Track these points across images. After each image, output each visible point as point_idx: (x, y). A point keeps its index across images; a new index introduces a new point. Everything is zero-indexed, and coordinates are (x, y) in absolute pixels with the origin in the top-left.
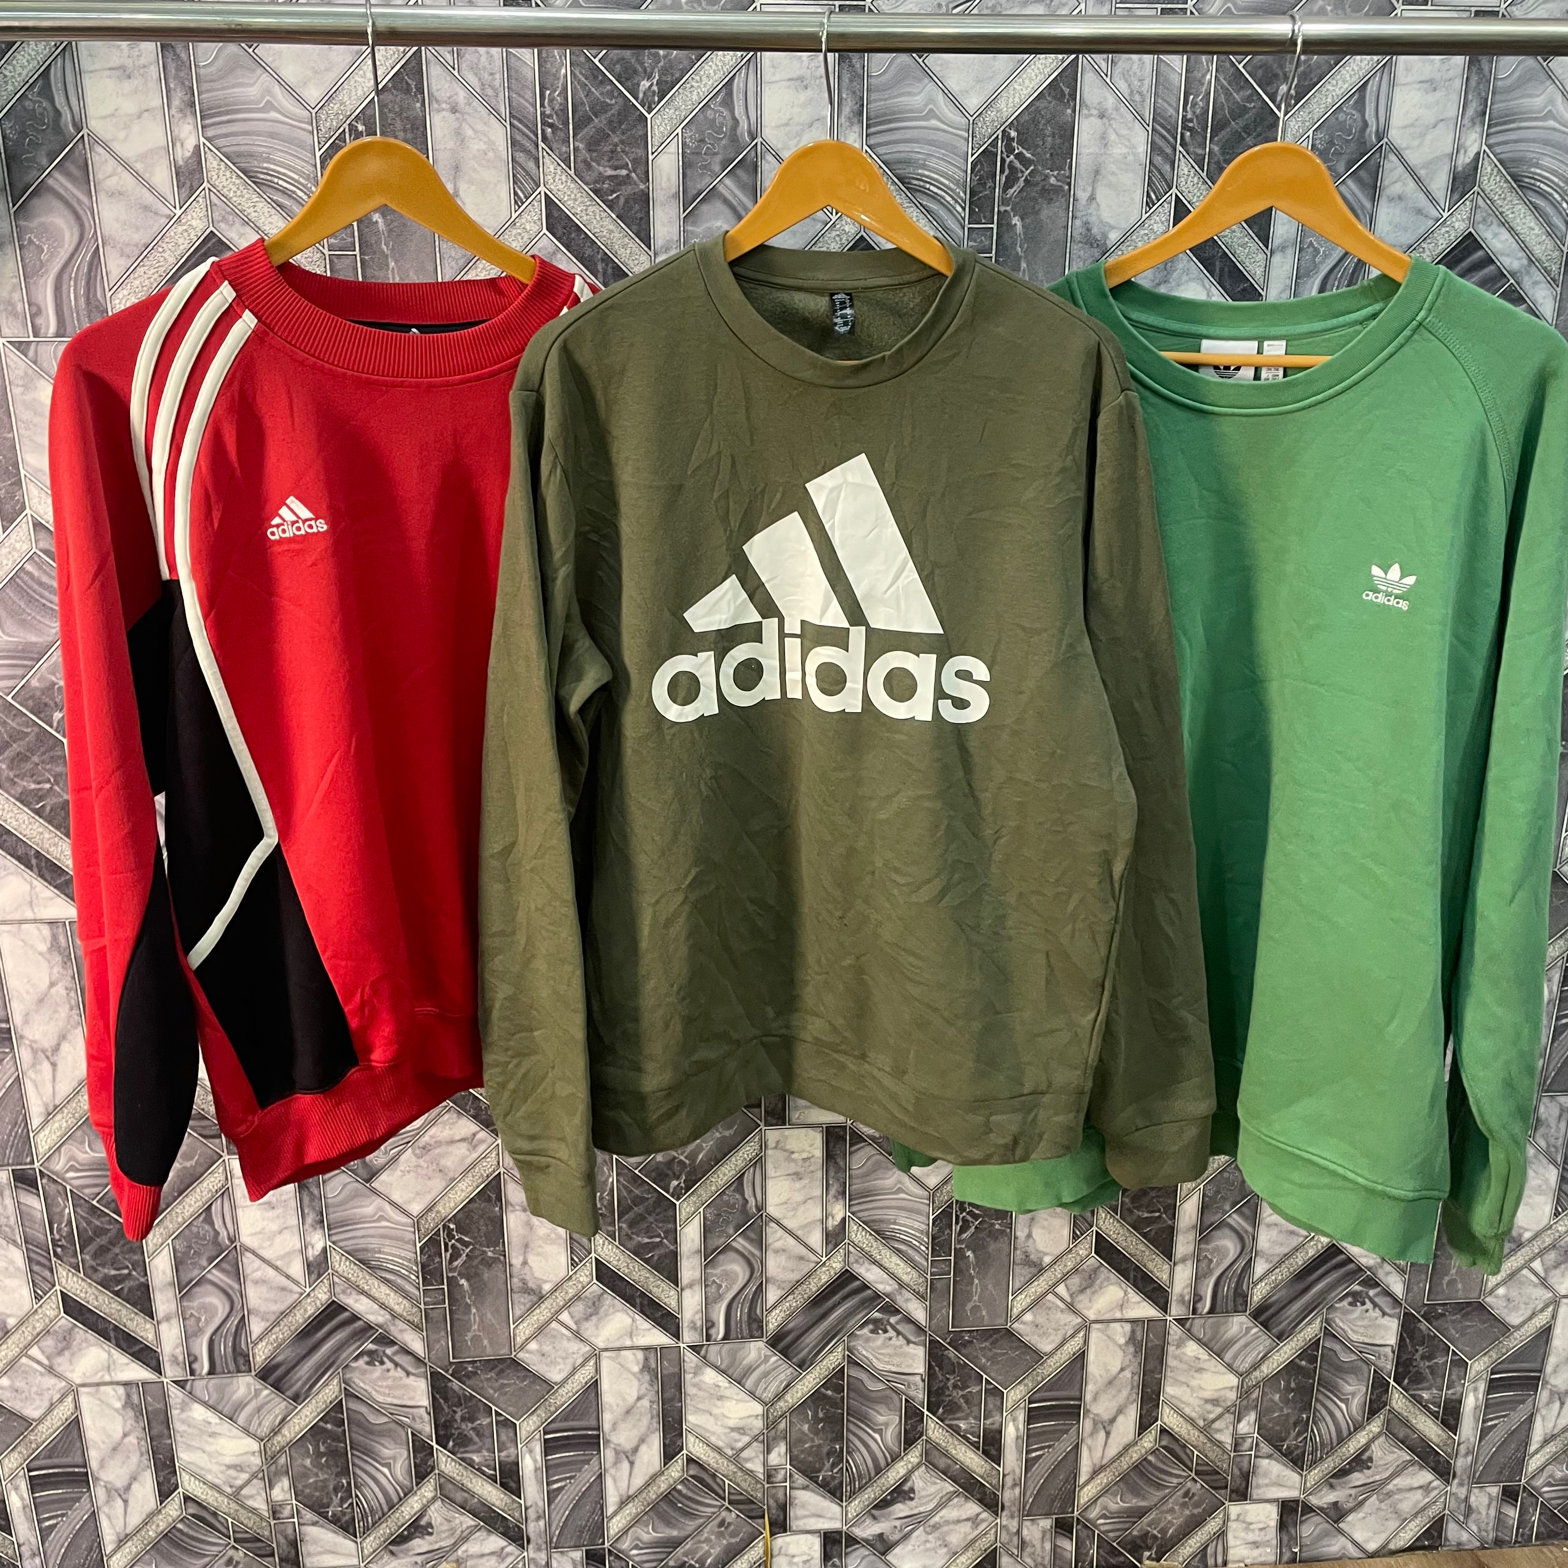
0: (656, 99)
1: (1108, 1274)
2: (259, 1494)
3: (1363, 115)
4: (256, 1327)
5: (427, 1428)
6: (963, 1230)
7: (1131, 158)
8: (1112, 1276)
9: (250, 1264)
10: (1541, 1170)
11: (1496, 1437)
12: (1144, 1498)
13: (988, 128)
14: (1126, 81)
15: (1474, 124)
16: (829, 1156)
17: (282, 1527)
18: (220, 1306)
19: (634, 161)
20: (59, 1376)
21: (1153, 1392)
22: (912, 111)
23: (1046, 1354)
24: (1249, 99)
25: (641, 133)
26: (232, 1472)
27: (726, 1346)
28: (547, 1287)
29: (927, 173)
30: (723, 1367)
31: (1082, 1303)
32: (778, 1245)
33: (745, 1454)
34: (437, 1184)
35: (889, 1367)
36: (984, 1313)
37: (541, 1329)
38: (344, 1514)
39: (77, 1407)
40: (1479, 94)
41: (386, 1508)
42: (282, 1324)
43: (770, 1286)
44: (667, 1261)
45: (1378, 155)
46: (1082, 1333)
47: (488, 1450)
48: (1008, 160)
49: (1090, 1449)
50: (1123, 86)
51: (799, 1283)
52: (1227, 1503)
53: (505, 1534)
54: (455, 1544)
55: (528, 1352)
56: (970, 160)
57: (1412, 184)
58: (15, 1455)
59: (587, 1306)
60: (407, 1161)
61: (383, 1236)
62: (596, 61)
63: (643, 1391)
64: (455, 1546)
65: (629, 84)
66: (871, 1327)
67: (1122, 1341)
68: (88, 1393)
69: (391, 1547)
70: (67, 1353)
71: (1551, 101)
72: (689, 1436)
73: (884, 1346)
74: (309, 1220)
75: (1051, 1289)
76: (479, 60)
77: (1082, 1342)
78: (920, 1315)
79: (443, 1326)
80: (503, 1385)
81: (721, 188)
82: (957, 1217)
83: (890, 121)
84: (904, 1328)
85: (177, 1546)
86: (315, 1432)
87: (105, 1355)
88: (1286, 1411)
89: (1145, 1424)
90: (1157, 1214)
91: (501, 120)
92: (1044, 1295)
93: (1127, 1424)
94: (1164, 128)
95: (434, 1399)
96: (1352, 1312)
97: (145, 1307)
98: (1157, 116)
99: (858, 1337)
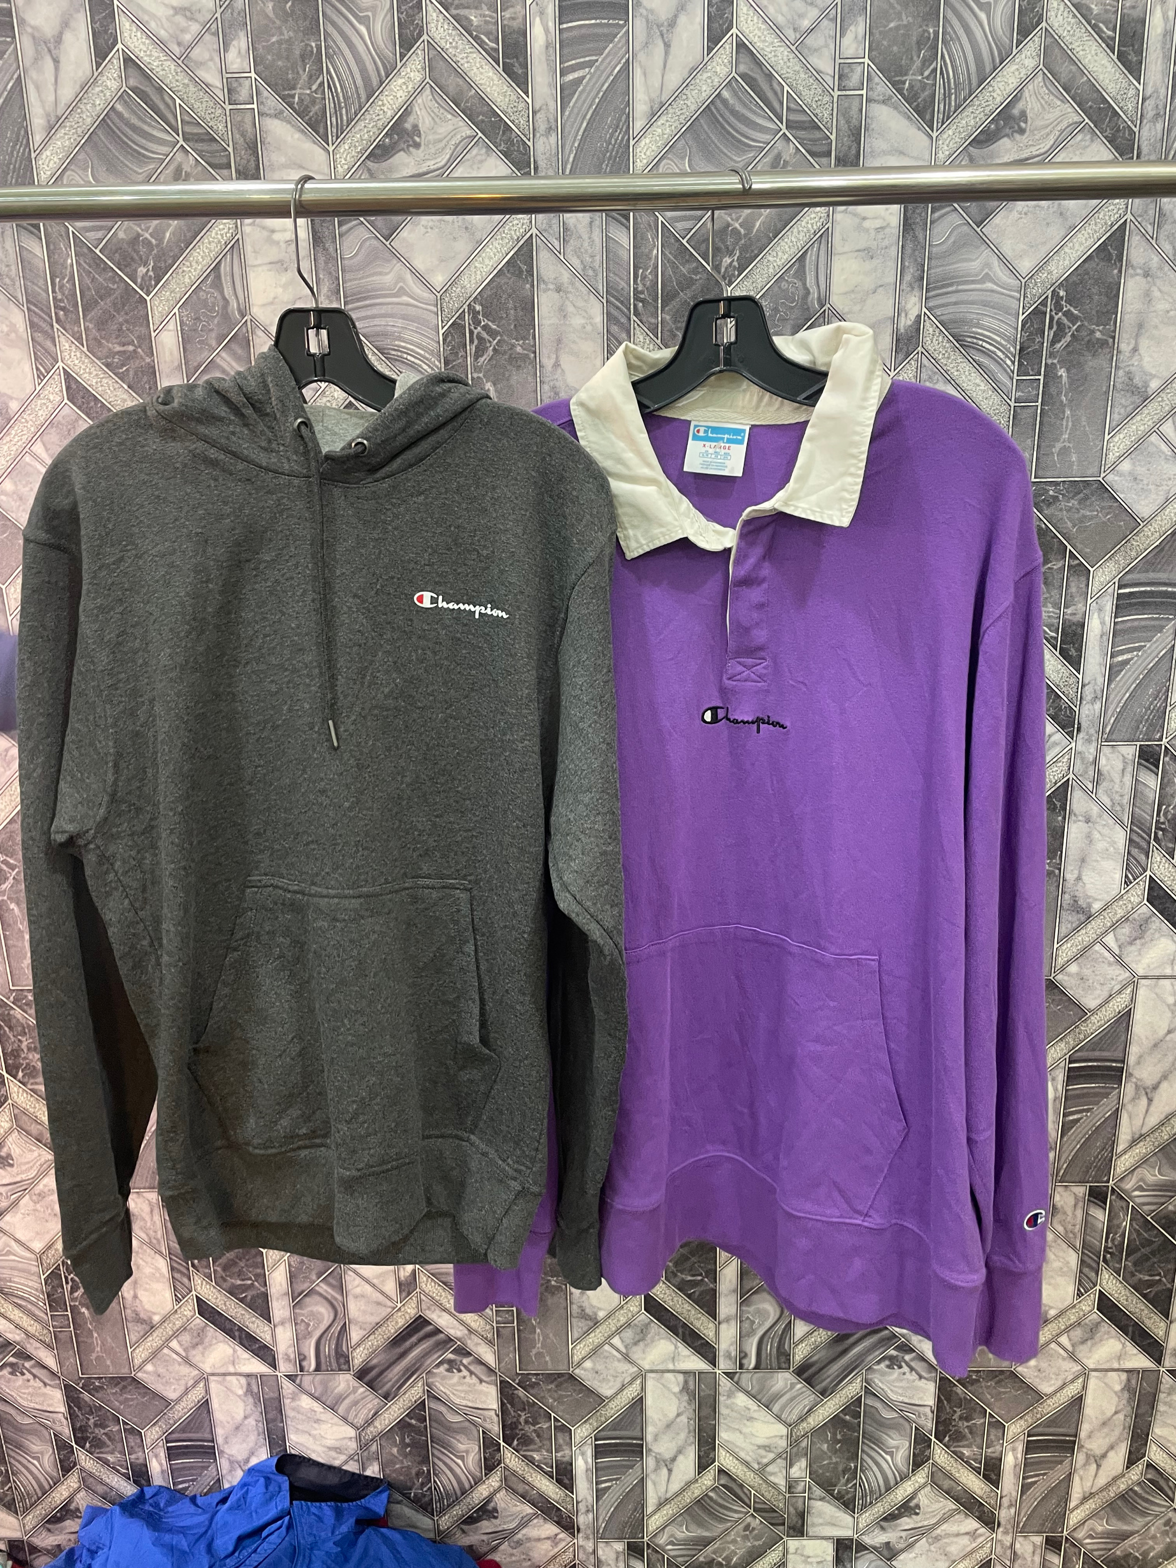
0: (153, 283)
1: (658, 1329)
3: (804, 284)
5: (66, 1431)
7: (589, 328)
8: (663, 1332)
10: (1061, 1254)
11: (1037, 1493)
12: (707, 1530)
13: (455, 303)
14: (578, 255)
15: (913, 288)
19: (139, 337)
21: (709, 1436)
22: (383, 289)
23: (607, 1398)
24: (695, 271)
25: (142, 313)
27: (318, 1377)
28: (156, 1319)
29: (403, 344)
30: (316, 1395)
31: (636, 1353)
32: (358, 1291)
35: (465, 1403)
36: (547, 1359)
37: (155, 1354)
40: (916, 258)
41: (40, 1494)
43: (352, 1327)
44: (260, 1301)
46: (638, 1382)
47: (120, 1453)
48: (476, 332)
49: (654, 1484)
50: (576, 262)
51: (378, 1325)
52: (785, 1539)
55: (146, 1372)
56: (441, 332)
59: (193, 1337)
60: (25, 1205)
61: (12, 1268)
62: (97, 251)
63: (248, 1411)
65: (128, 270)
66: (446, 1366)
67: (676, 1390)
71: (987, 265)
73: (460, 1383)
75: (607, 1340)
77: (639, 1388)
78: (490, 1358)
79: (70, 1346)
80: (126, 1399)
81: (218, 360)
83: (365, 298)
84: (477, 1369)
88: (834, 1460)
89: (703, 1464)
90: (699, 1278)
91: (18, 305)
92: (601, 1345)
93: (687, 1464)
94: (617, 299)
95: (70, 1407)
96: (890, 1374)
98: (611, 290)
99: (435, 1374)
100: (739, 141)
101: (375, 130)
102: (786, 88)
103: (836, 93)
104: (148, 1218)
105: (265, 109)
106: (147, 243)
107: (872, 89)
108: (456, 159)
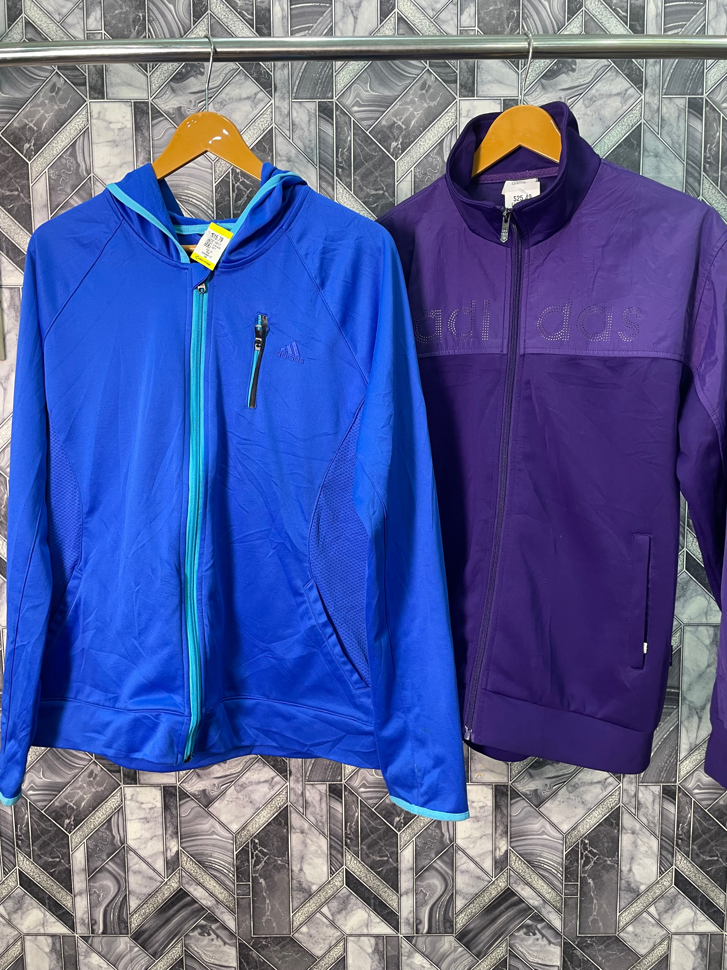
0: (400, 152)
1: (683, 900)
4: (133, 903)
6: (586, 864)
7: (674, 179)
8: (687, 902)
9: (132, 860)
14: (670, 137)
16: (497, 806)
18: (112, 887)
19: (387, 186)
20: (14, 927)
23: (642, 956)
25: (391, 170)
27: (429, 938)
28: (314, 888)
30: (426, 953)
31: (666, 920)
32: (463, 867)
34: (249, 811)
35: (536, 960)
36: (600, 924)
37: (309, 918)
39: (23, 949)
42: (149, 902)
43: (458, 896)
44: (392, 874)
46: (666, 942)
50: (668, 140)
51: (477, 896)
55: (301, 933)
59: (339, 903)
60: (231, 794)
61: (213, 845)
62: (367, 132)
63: (374, 967)
65: (385, 144)
66: (525, 930)
67: (694, 949)
68: (30, 940)
70: (20, 912)
73: (534, 944)
74: (169, 832)
75: (645, 909)
76: (303, 134)
77: (666, 948)
78: (557, 923)
79: (248, 911)
80: (284, 956)
82: (582, 853)
84: (548, 933)
87: (42, 915)
90: (716, 858)
91: (314, 164)
92: (641, 913)
94: (694, 162)
95: (240, 962)
97: (68, 886)
98: (689, 156)
99: (516, 937)
104: (317, 805)
106: (399, 127)
108: (596, 80)
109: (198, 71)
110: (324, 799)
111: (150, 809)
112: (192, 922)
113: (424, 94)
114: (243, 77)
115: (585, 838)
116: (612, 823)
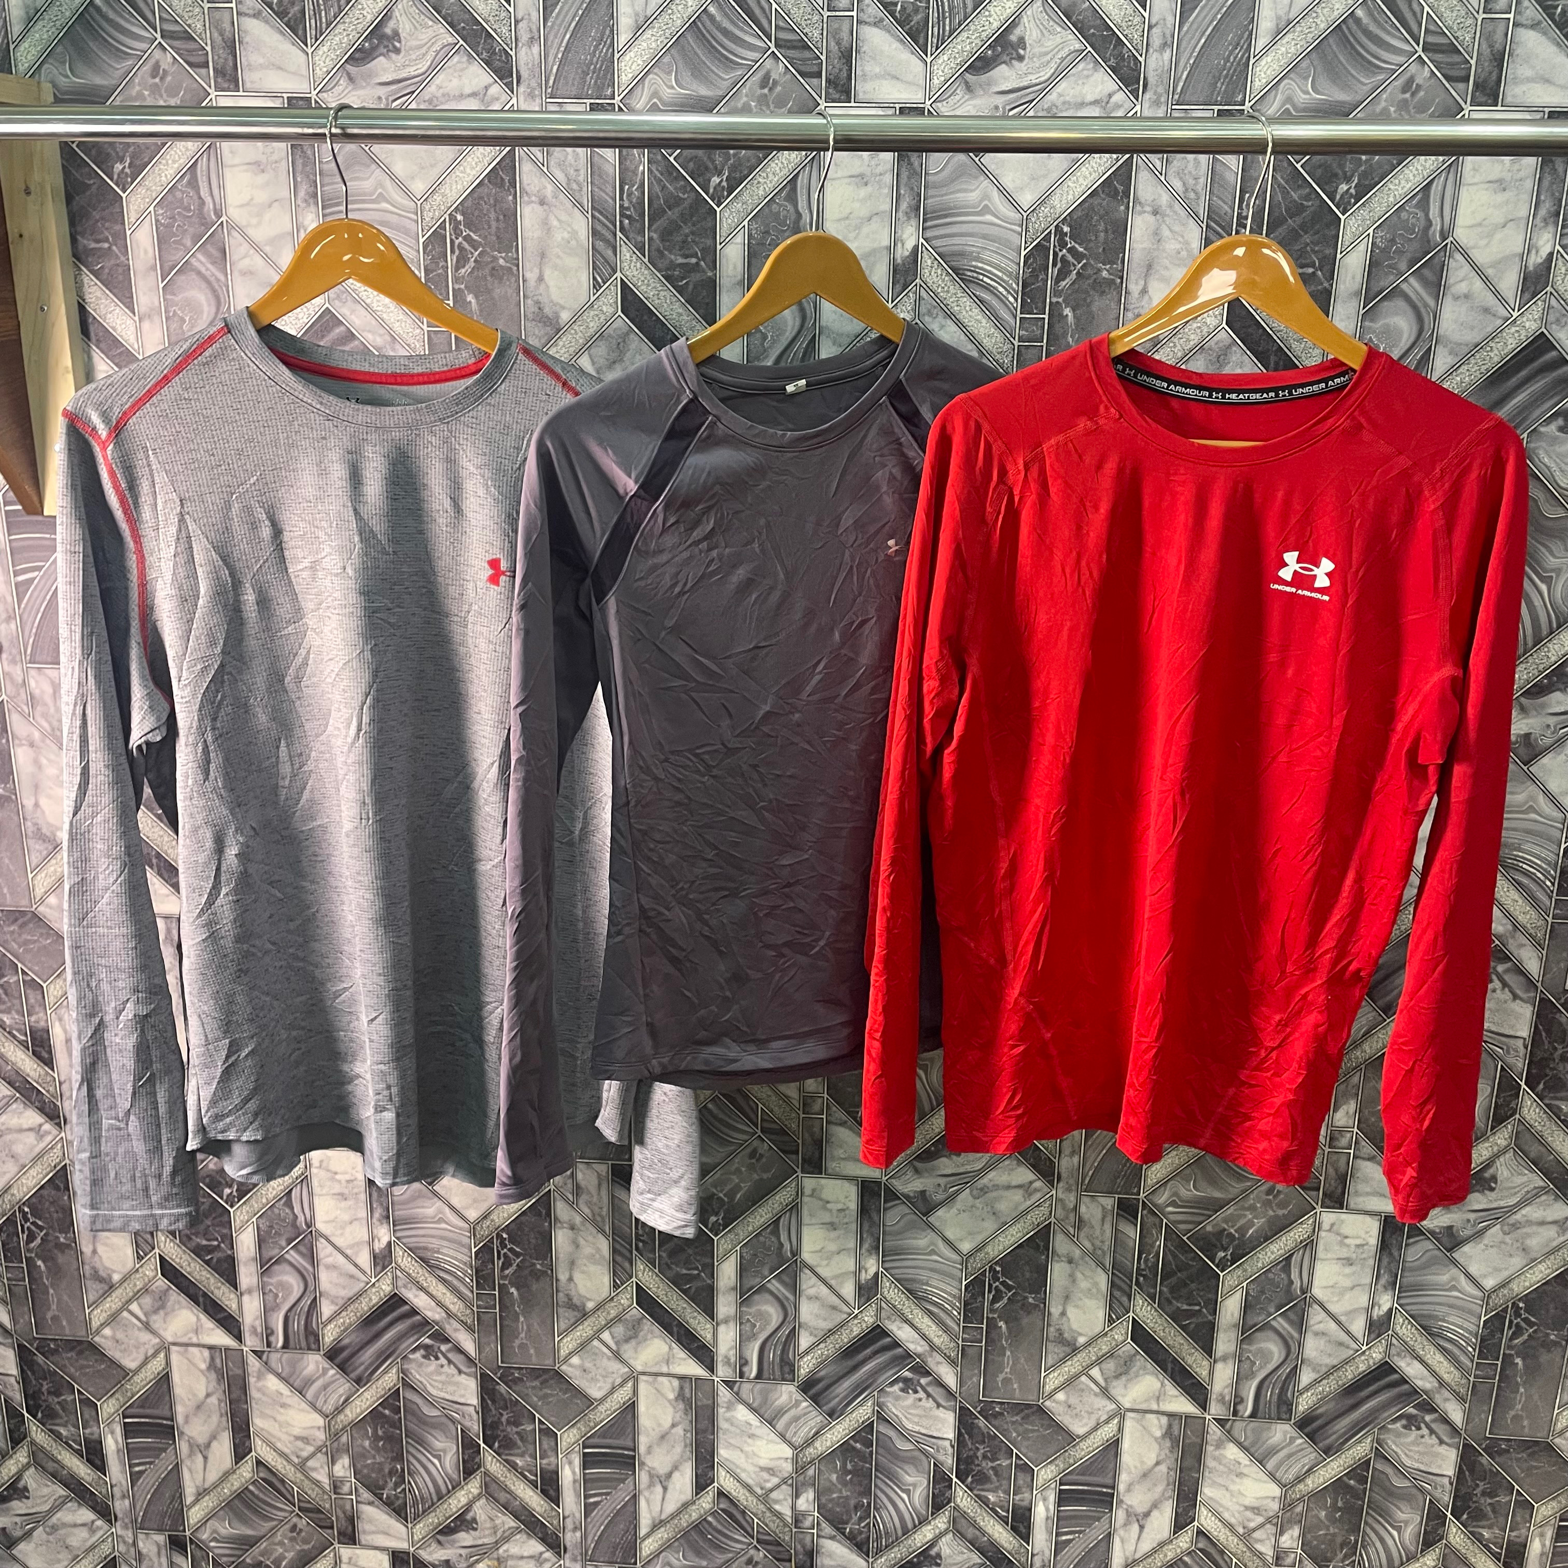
0: (725, 193)
1: (1144, 1363)
2: (322, 1467)
3: (1427, 215)
4: (327, 1309)
5: (475, 1427)
6: (995, 1300)
7: (1184, 253)
8: (1149, 1366)
9: (323, 1250)
13: (1042, 222)
14: (1181, 179)
16: (864, 1210)
17: (340, 1502)
18: (297, 1287)
19: (702, 250)
20: (154, 1333)
21: (1190, 1491)
22: (968, 207)
23: (1078, 1437)
24: (1307, 198)
25: (710, 225)
26: (300, 1444)
27: (758, 1385)
28: (590, 1305)
29: (980, 265)
30: (755, 1405)
31: (1117, 1389)
32: (812, 1292)
33: (774, 1495)
35: (917, 1428)
36: (1015, 1386)
37: (583, 1346)
38: (397, 1498)
39: (168, 1363)
40: (1553, 194)
41: (435, 1499)
42: (349, 1309)
43: (803, 1331)
44: (704, 1294)
45: (1442, 254)
46: (1116, 1421)
47: (531, 1456)
48: (1060, 254)
49: (1122, 1541)
50: (1177, 184)
51: (831, 1332)
53: (544, 1540)
54: (496, 1542)
55: (571, 1366)
56: (1023, 253)
57: (1478, 284)
58: (112, 1401)
59: (627, 1329)
61: (442, 1238)
62: (672, 159)
63: (678, 1419)
64: (497, 1545)
65: (701, 180)
66: (901, 1385)
67: (1158, 1434)
68: (178, 1352)
69: (439, 1537)
70: (162, 1312)
72: (720, 1468)
73: (914, 1406)
74: (377, 1215)
75: (1085, 1371)
76: (566, 157)
77: (1116, 1429)
78: (951, 1380)
79: (492, 1330)
80: (546, 1396)
82: (990, 1285)
83: (946, 216)
84: (937, 1392)
85: (249, 1507)
86: (374, 1415)
87: (194, 1319)
88: (1332, 1530)
89: (1181, 1523)
90: (1197, 1308)
91: (583, 211)
92: (1077, 1376)
93: (1162, 1521)
94: (1218, 225)
95: (483, 1399)
96: (1406, 1436)
97: (231, 1278)
98: (1212, 214)
99: (888, 1393)
100: (1370, 62)
101: (978, 41)
102: (1427, 9)
103: (1481, 16)
104: (594, 1191)
105: (863, 17)
107: (1520, 13)
108: (1059, 75)
109: (391, 47)
110: (605, 1185)
111: (348, 1181)
112: (412, 1340)
113: (766, 95)
114: (465, 59)
115: (996, 1263)
116: (1038, 1246)
